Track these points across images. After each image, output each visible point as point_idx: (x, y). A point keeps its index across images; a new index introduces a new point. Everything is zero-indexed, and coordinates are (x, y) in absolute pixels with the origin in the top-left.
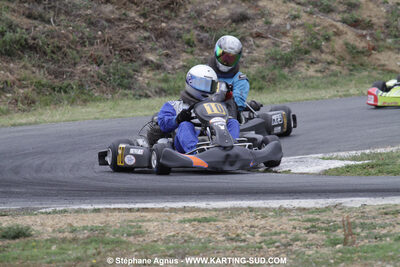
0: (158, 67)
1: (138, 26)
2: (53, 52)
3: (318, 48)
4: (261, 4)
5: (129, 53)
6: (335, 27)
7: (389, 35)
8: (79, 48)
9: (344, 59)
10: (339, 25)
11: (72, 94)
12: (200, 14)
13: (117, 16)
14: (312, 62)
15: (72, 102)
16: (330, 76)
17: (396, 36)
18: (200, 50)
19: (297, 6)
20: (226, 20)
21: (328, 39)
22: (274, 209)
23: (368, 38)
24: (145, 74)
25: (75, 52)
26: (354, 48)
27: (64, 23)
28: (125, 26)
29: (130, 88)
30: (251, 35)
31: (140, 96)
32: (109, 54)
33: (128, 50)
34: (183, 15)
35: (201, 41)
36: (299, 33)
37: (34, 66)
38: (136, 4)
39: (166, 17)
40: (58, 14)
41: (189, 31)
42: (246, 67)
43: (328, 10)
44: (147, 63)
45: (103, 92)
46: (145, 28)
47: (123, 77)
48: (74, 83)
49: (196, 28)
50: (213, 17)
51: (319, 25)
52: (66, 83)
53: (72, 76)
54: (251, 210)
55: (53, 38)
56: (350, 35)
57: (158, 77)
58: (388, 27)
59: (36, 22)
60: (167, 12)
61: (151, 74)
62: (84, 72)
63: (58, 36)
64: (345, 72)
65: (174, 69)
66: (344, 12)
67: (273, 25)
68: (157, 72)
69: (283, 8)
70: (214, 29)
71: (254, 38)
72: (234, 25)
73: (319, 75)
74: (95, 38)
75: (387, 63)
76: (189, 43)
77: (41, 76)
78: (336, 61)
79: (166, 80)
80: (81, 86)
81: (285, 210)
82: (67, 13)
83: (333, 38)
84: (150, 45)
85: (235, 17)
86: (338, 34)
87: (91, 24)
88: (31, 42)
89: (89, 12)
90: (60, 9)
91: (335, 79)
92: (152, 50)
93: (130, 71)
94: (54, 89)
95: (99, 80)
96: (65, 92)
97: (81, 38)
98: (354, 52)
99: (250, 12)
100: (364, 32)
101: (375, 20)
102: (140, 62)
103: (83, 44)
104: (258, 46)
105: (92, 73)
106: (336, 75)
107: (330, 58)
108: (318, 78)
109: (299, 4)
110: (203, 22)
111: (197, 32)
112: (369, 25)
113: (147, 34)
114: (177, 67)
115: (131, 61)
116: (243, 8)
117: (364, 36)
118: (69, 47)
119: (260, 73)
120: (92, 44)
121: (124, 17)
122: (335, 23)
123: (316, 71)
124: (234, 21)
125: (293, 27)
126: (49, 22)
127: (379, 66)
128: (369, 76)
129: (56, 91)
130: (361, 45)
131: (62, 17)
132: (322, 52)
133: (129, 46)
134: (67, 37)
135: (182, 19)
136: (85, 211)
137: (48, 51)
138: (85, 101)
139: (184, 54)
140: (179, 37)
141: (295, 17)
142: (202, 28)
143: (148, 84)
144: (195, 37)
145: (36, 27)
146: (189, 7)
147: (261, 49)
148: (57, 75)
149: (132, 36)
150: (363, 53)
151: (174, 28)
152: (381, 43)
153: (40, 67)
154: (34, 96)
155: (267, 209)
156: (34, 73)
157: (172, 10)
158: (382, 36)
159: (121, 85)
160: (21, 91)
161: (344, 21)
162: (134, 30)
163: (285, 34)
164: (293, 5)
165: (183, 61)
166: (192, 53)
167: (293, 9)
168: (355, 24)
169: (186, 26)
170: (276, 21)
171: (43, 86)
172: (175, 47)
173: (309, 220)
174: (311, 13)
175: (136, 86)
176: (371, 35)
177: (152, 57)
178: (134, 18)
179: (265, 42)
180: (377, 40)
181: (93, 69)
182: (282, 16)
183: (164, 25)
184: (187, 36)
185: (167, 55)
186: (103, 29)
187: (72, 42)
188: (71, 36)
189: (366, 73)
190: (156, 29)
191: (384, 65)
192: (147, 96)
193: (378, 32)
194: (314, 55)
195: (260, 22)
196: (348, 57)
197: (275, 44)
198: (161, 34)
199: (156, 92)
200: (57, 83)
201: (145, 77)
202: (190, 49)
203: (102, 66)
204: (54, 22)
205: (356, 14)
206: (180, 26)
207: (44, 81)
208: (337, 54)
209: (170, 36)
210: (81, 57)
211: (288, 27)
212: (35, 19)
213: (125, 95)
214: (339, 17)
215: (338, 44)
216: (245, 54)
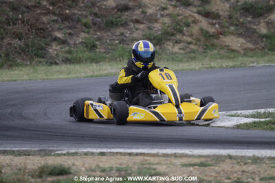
0: (64, 42)
1: (49, 12)
3: (181, 32)
5: (42, 31)
6: (193, 17)
7: (232, 24)
8: (5, 27)
9: (199, 40)
10: (196, 15)
11: (1, 61)
12: (94, 4)
13: (33, 4)
14: (176, 42)
16: (190, 52)
17: (236, 25)
18: (95, 31)
19: (165, 1)
20: (113, 9)
21: (188, 26)
23: (217, 26)
24: (54, 47)
25: (2, 30)
26: (207, 32)
28: (39, 11)
29: (43, 57)
30: (132, 21)
31: (51, 63)
32: (27, 32)
33: (41, 29)
34: (82, 5)
35: (95, 24)
36: (167, 20)
39: (69, 6)
41: (86, 16)
42: (128, 44)
43: (187, 4)
44: (55, 39)
45: (24, 60)
46: (54, 13)
47: (38, 49)
48: (2, 52)
49: (91, 14)
50: (103, 7)
51: (181, 15)
53: (1, 47)
54: (230, 157)
56: (204, 23)
57: (64, 50)
58: (231, 18)
60: (69, 2)
61: (58, 48)
62: (9, 44)
64: (201, 50)
65: (75, 44)
66: (199, 6)
67: (148, 14)
68: (63, 46)
69: (155, 2)
70: (105, 16)
71: (133, 23)
72: (119, 13)
73: (182, 51)
74: (17, 20)
75: (230, 44)
76: (86, 26)
78: (194, 42)
79: (70, 52)
80: (7, 55)
83: (191, 24)
84: (57, 26)
85: (120, 7)
86: (195, 22)
87: (15, 9)
91: (194, 55)
92: (59, 29)
93: (43, 45)
95: (20, 51)
97: (7, 19)
98: (207, 36)
99: (131, 4)
100: (214, 21)
101: (221, 13)
102: (50, 38)
103: (8, 24)
104: (137, 29)
105: (15, 45)
106: (194, 52)
107: (189, 39)
108: (181, 54)
110: (96, 10)
111: (91, 18)
112: (217, 16)
113: (55, 18)
114: (77, 42)
115: (44, 37)
116: (126, 1)
120: (15, 24)
121: (38, 5)
122: (193, 14)
123: (180, 49)
124: (119, 10)
125: (162, 16)
127: (225, 46)
128: (219, 54)
130: (212, 30)
132: (184, 35)
133: (42, 26)
135: (81, 7)
138: (11, 66)
139: (82, 33)
140: (79, 21)
141: (164, 9)
142: (96, 14)
143: (57, 55)
144: (90, 21)
147: (139, 31)
149: (44, 19)
150: (213, 36)
151: (75, 14)
152: (226, 30)
158: (227, 24)
159: (36, 55)
161: (199, 13)
162: (45, 14)
163: (156, 21)
165: (82, 38)
166: (88, 33)
167: (162, 3)
168: (207, 15)
169: (84, 13)
170: (150, 11)
172: (75, 28)
174: (175, 6)
175: (48, 56)
176: (219, 24)
177: (59, 35)
178: (46, 5)
179: (141, 26)
180: (223, 28)
181: (16, 42)
182: (154, 8)
183: (67, 11)
184: (85, 20)
185: (70, 34)
186: (22, 13)
187: (1, 22)
189: (216, 51)
190: (62, 15)
191: (228, 46)
192: (56, 64)
193: (224, 22)
194: (178, 37)
195: (138, 12)
196: (202, 39)
197: (149, 28)
198: (65, 18)
199: (63, 61)
201: (54, 49)
202: (86, 30)
203: (23, 40)
205: (208, 8)
206: (80, 13)
209: (72, 20)
210: (7, 33)
211: (159, 16)
213: (40, 62)
214: (195, 10)
215: (195, 29)
216: (127, 35)
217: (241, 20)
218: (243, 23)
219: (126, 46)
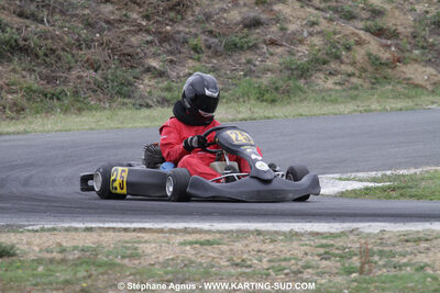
0: (161, 74)
1: (140, 29)
2: (46, 55)
3: (337, 58)
4: (276, 8)
5: (129, 58)
6: (357, 35)
7: (416, 46)
8: (74, 52)
9: (365, 71)
10: (361, 33)
11: (66, 102)
12: (208, 17)
13: (118, 17)
14: (330, 73)
15: (66, 111)
16: (351, 89)
17: (423, 48)
18: (208, 56)
19: (315, 12)
20: (237, 24)
21: (348, 49)
22: (284, 234)
23: (393, 49)
24: (146, 81)
25: (69, 56)
26: (377, 59)
27: (59, 23)
28: (126, 28)
29: (129, 97)
30: (265, 42)
31: (141, 105)
32: (107, 59)
33: (129, 55)
34: (191, 18)
35: (209, 47)
36: (317, 40)
37: (24, 70)
38: (138, 4)
39: (171, 20)
40: (52, 13)
41: (196, 36)
42: (258, 77)
43: (350, 17)
44: (149, 70)
45: (100, 101)
46: (148, 32)
47: (122, 84)
48: (68, 89)
49: (204, 33)
50: (223, 21)
51: (339, 33)
52: (59, 89)
53: (66, 81)
54: (259, 233)
55: (47, 39)
56: (373, 45)
57: (161, 85)
58: (415, 37)
59: (28, 22)
60: (172, 14)
61: (153, 82)
62: (80, 77)
63: (52, 38)
64: (367, 85)
65: (178, 77)
66: (367, 19)
67: (289, 32)
68: (160, 79)
69: (301, 13)
70: (224, 35)
71: (267, 45)
72: (246, 30)
73: (338, 87)
74: (93, 41)
75: (413, 76)
76: (196, 49)
77: (32, 81)
78: (357, 73)
79: (169, 89)
80: (76, 93)
81: (297, 234)
82: (62, 13)
83: (354, 47)
84: (153, 50)
85: (247, 22)
86: (359, 43)
87: (89, 25)
88: (22, 43)
89: (87, 12)
90: (54, 8)
91: (356, 92)
92: (155, 55)
93: (131, 78)
94: (46, 95)
95: (95, 87)
96: (58, 99)
97: (77, 40)
98: (377, 63)
99: (264, 17)
100: (389, 42)
101: (401, 29)
102: (142, 69)
103: (79, 47)
104: (271, 54)
105: (88, 79)
106: (357, 89)
107: (350, 69)
108: (336, 91)
109: (318, 9)
110: (211, 26)
111: (204, 37)
112: (395, 35)
113: (149, 38)
114: (182, 74)
115: (132, 67)
116: (257, 12)
117: (389, 46)
118: (63, 49)
119: (274, 83)
120: (89, 47)
121: (124, 18)
122: (357, 31)
123: (336, 83)
124: (246, 26)
125: (311, 34)
126: (42, 22)
127: (404, 79)
128: (392, 90)
129: (49, 98)
130: (385, 56)
131: (57, 17)
132: (342, 62)
133: (129, 50)
134: (61, 39)
135: (189, 22)
136: (76, 229)
137: (41, 53)
138: (80, 110)
139: (190, 61)
140: (185, 42)
141: (314, 24)
142: (211, 32)
143: (150, 92)
144: (202, 41)
145: (27, 27)
146: (197, 9)
147: (275, 57)
148: (50, 80)
149: (133, 39)
150: (386, 64)
151: (179, 32)
152: (407, 54)
153: (31, 71)
154: (24, 102)
155: (276, 232)
156: (24, 77)
157: (178, 12)
158: (408, 47)
159: (119, 93)
160: (10, 97)
161: (367, 30)
162: (136, 33)
163: (301, 42)
164: (311, 10)
165: (189, 68)
166: (199, 60)
167: (311, 14)
168: (379, 33)
169: (193, 30)
170: (292, 27)
171: (34, 92)
172: (180, 53)
173: (322, 246)
174: (331, 20)
175: (137, 95)
176: (396, 45)
177: (154, 63)
178: (136, 19)
179: (279, 50)
180: (403, 51)
181: (89, 74)
182: (298, 23)
183: (168, 28)
184: (193, 42)
185: (171, 61)
186: (101, 31)
187: (67, 45)
188: (66, 37)
189: (389, 87)
190: (160, 33)
191: (409, 79)
192: (148, 106)
193: (404, 43)
194: (333, 65)
195: (274, 28)
196: (370, 69)
197: (291, 53)
198: (165, 38)
199: (158, 102)
200: (49, 89)
201: (146, 85)
202: (196, 56)
203: (100, 72)
204: (48, 21)
205: (380, 22)
206: (187, 30)
207: (35, 86)
208: (358, 65)
209: (175, 41)
210: (77, 61)
211: (305, 34)
212: (28, 18)
213: (124, 104)
214: (361, 25)
215: (359, 54)
216: (257, 63)
217: (431, 40)
218: (433, 45)
219: (254, 80)
